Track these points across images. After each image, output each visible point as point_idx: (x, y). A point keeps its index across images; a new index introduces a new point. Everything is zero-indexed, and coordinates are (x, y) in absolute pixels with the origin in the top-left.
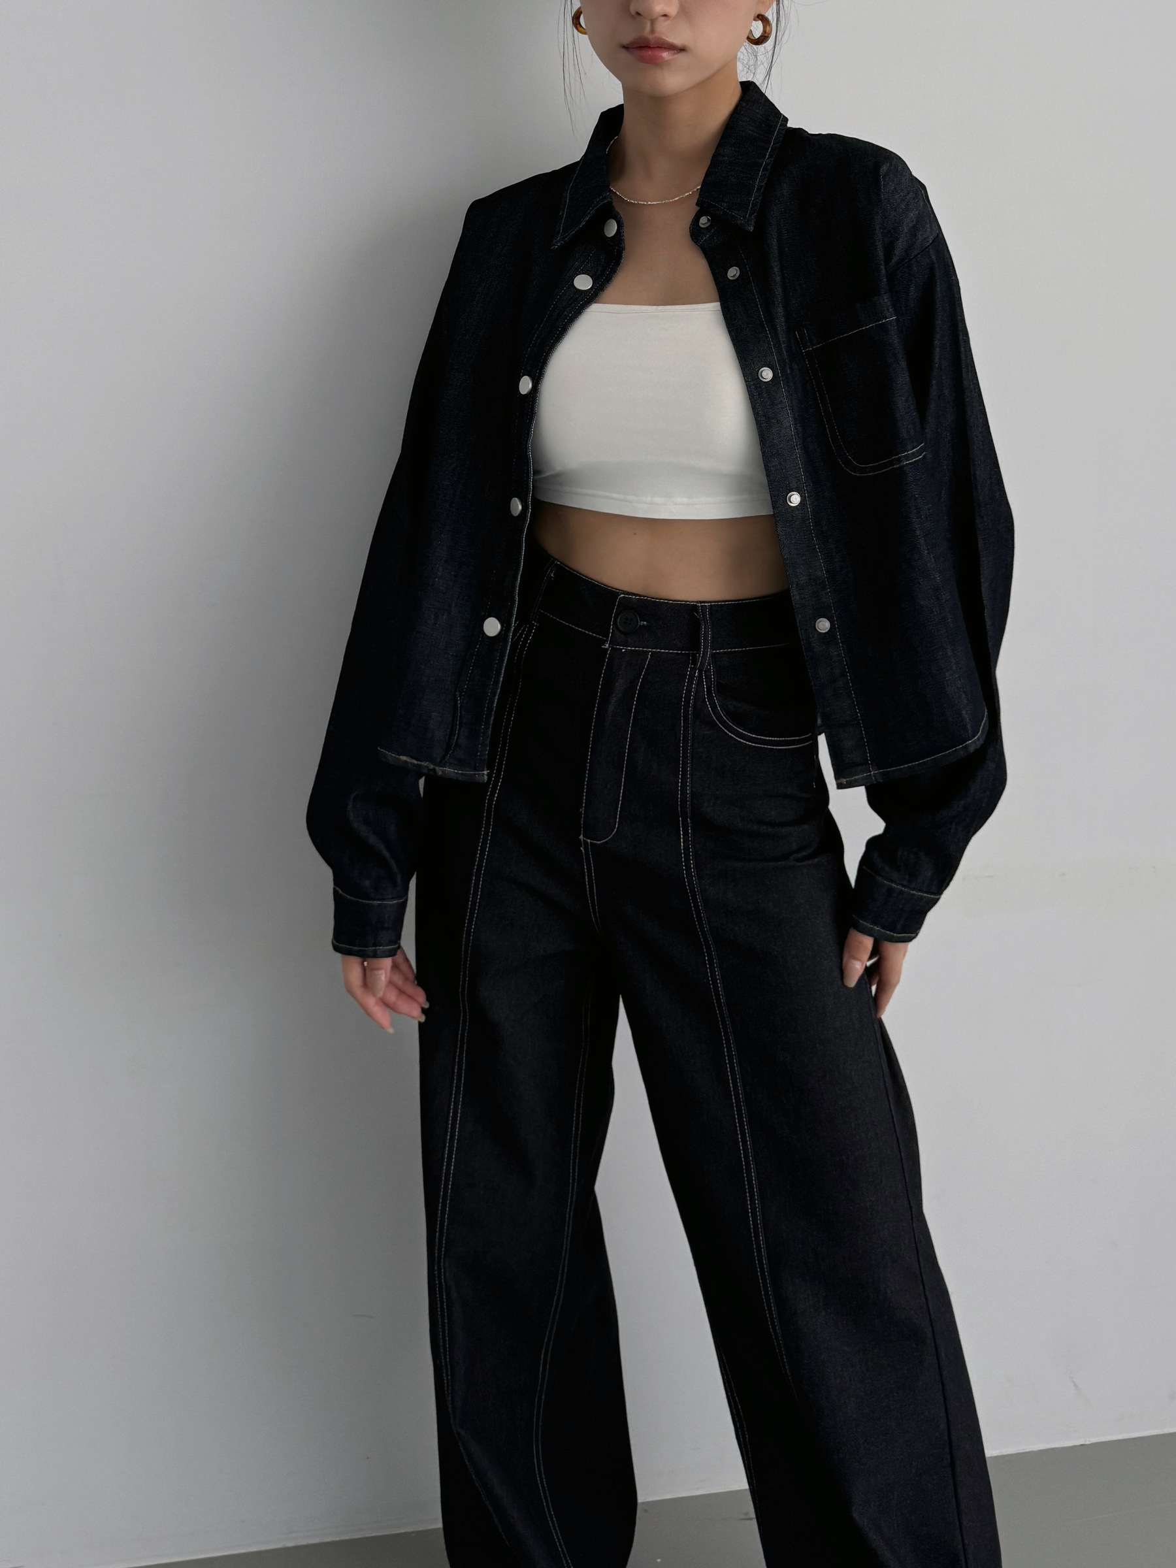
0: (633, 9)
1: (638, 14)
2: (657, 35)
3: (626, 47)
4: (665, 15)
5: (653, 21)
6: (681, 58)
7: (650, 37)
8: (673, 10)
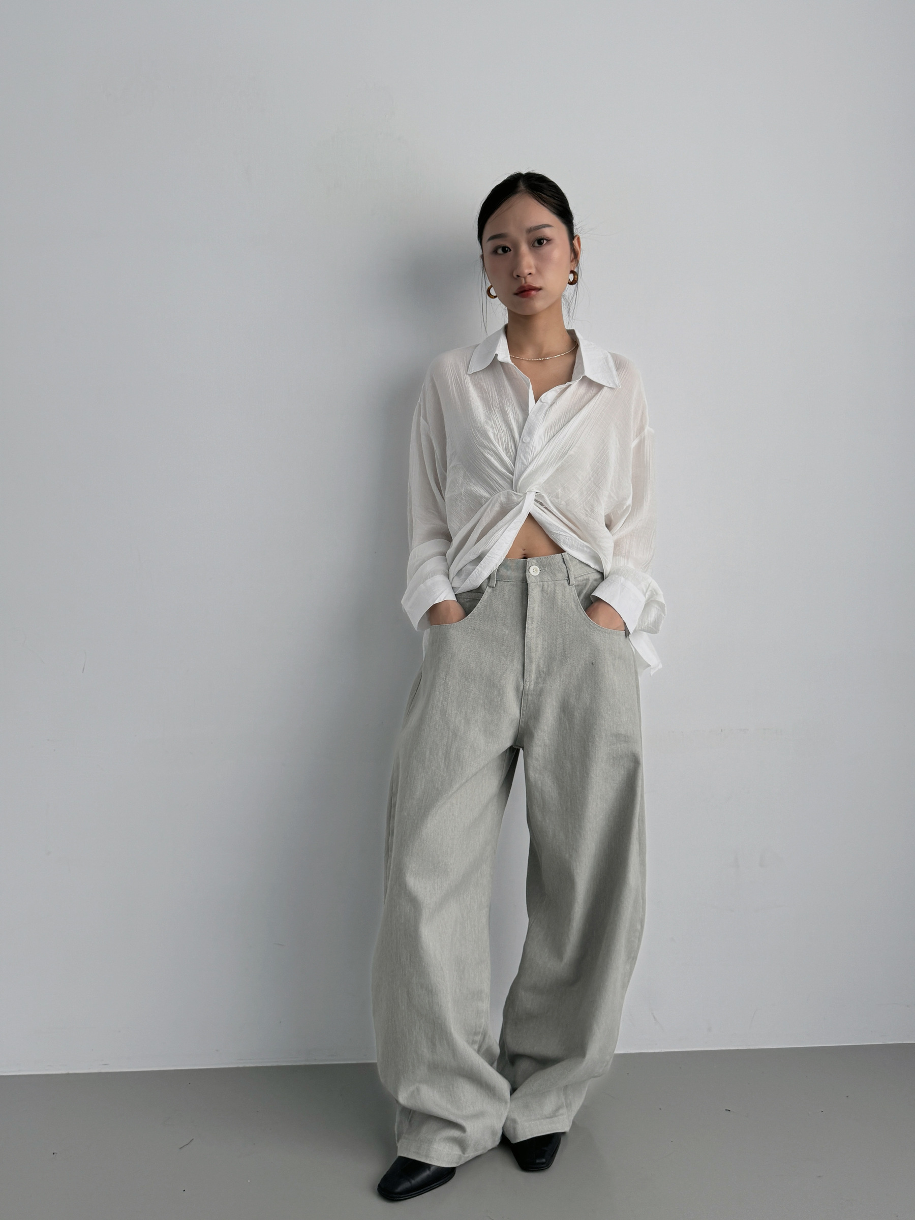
0: (515, 275)
2: (527, 284)
3: (515, 294)
4: (530, 274)
5: (525, 278)
6: (540, 292)
7: (525, 285)
8: (533, 271)
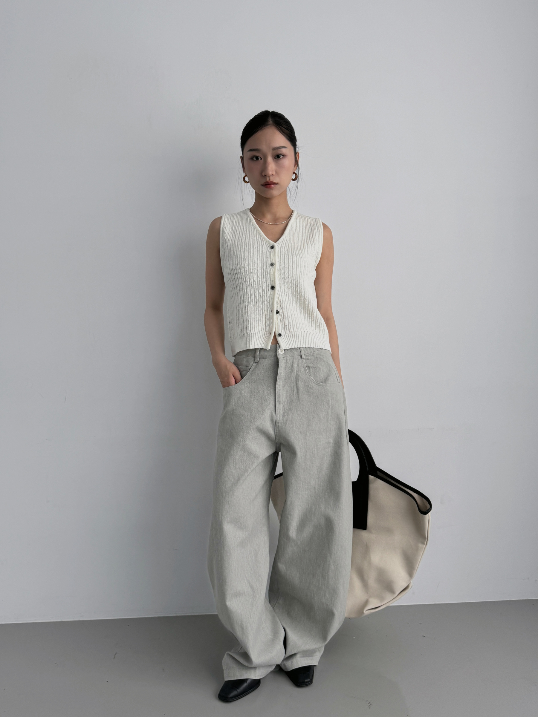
1: (265, 175)
2: (270, 181)
3: (262, 185)
4: (272, 175)
